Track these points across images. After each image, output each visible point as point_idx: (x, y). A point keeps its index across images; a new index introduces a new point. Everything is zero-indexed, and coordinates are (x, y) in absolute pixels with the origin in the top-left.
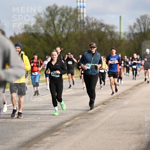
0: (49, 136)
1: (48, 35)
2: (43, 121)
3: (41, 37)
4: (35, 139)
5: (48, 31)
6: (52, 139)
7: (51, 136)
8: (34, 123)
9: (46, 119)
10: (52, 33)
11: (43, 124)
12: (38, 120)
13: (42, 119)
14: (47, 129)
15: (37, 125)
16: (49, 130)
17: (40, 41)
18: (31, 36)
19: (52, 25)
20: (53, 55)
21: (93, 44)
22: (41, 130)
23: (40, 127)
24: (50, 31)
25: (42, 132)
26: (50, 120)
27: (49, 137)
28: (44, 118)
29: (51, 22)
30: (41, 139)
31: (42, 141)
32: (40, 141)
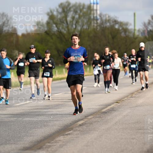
0: (62, 135)
1: (60, 32)
2: (56, 120)
3: (54, 34)
4: (48, 138)
5: (61, 28)
6: (64, 138)
7: (64, 135)
8: (47, 122)
9: (59, 118)
10: (65, 30)
11: (55, 122)
12: (51, 119)
13: (54, 118)
14: (59, 128)
15: (49, 124)
16: (62, 129)
17: (52, 38)
19: (65, 22)
22: (53, 129)
23: (53, 126)
24: (63, 28)
25: (54, 131)
26: (62, 119)
27: (62, 137)
28: (56, 117)
29: (64, 19)
30: (54, 138)
31: (55, 140)
32: (53, 140)
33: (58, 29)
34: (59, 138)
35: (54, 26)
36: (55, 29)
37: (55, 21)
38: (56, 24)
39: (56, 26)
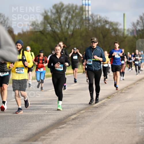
0: (56, 129)
1: (54, 32)
2: (50, 115)
3: (48, 34)
4: (42, 131)
5: (54, 28)
6: (58, 132)
7: (58, 129)
8: (41, 116)
9: (53, 112)
10: (59, 30)
11: (49, 117)
12: (45, 114)
13: (48, 113)
14: (53, 122)
15: (44, 118)
16: (56, 123)
17: (46, 38)
18: (38, 33)
19: (59, 22)
20: (57, 50)
21: (94, 39)
22: (48, 123)
23: (47, 120)
24: (56, 28)
25: (49, 125)
26: (56, 113)
27: (56, 130)
29: (58, 19)
30: (48, 132)
31: (49, 133)
32: (47, 133)
33: (52, 28)
34: (53, 131)
35: (49, 25)
36: (49, 29)
37: (49, 21)
38: (50, 24)
39: (51, 26)
